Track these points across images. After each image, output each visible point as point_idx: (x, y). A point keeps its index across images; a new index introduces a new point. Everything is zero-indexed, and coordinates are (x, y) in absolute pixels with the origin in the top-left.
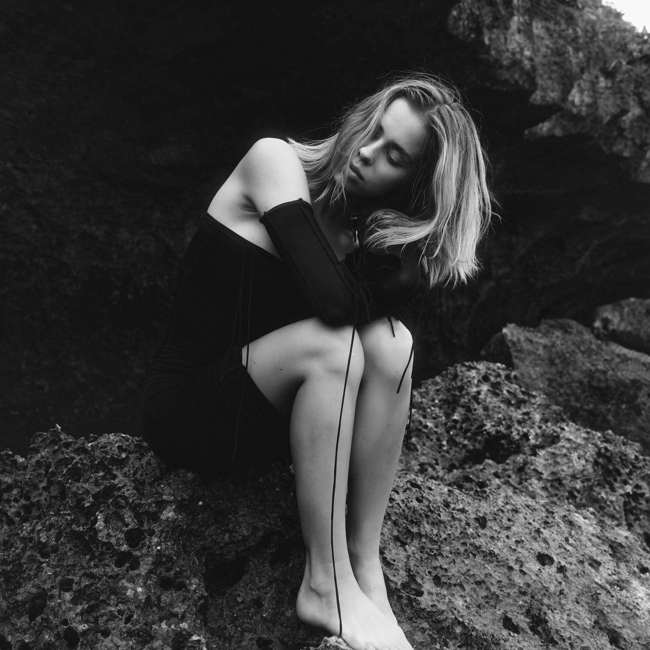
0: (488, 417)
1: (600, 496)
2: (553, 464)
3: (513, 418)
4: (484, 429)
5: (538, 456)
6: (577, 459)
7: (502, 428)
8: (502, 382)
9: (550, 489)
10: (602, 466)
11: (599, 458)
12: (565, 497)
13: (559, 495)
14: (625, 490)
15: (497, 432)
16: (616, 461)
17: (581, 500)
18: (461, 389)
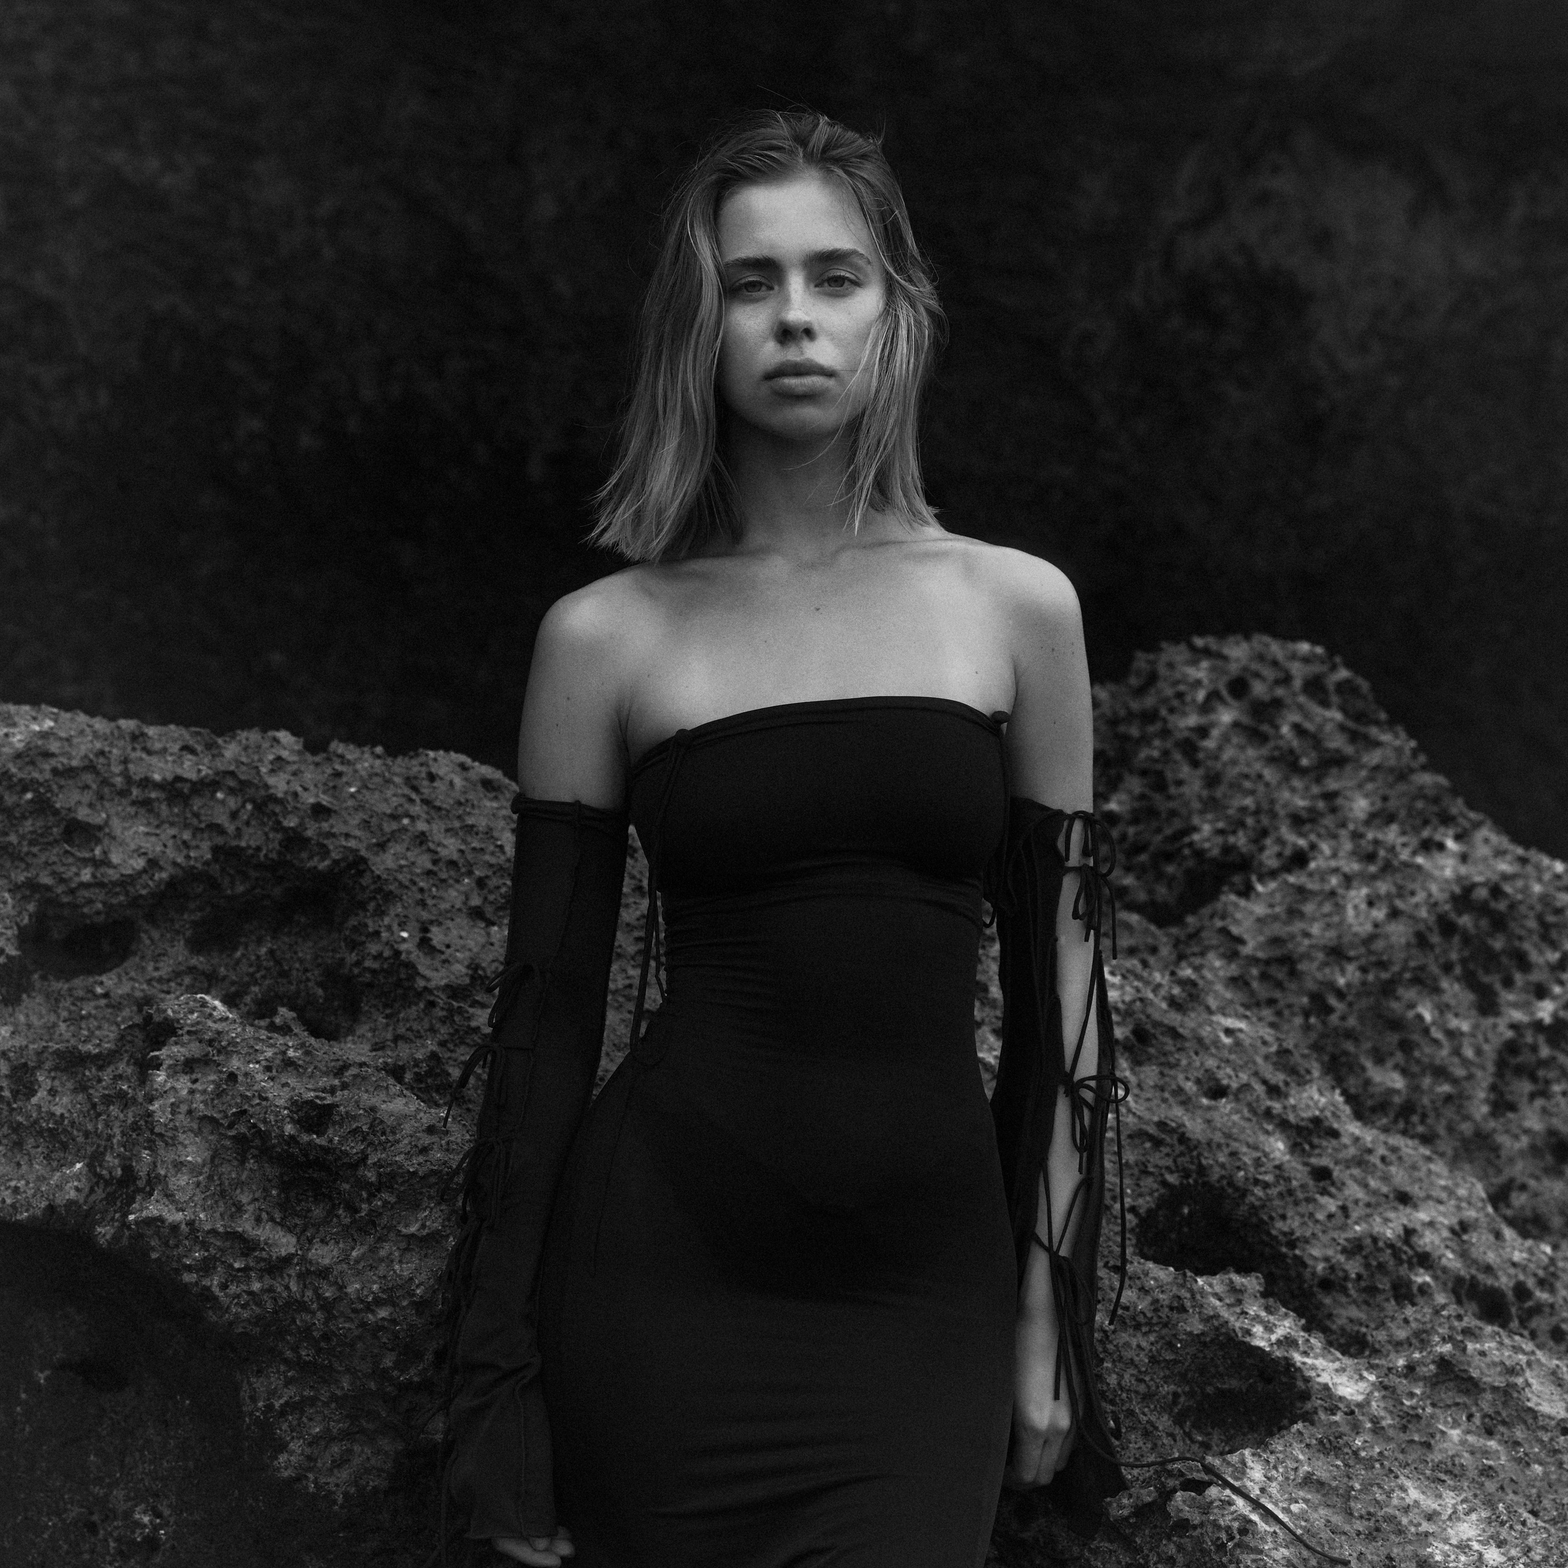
0: (1212, 804)
1: (1410, 1014)
2: (1284, 916)
3: (1278, 808)
4: (1187, 840)
5: (1253, 896)
6: (1363, 906)
7: (1241, 840)
8: (1288, 701)
9: (1255, 985)
10: (1466, 940)
11: (1460, 914)
12: (1296, 1009)
13: (1282, 1003)
14: (1532, 1014)
15: (1227, 849)
16: (1523, 926)
17: (1343, 1018)
18: (1149, 717)
